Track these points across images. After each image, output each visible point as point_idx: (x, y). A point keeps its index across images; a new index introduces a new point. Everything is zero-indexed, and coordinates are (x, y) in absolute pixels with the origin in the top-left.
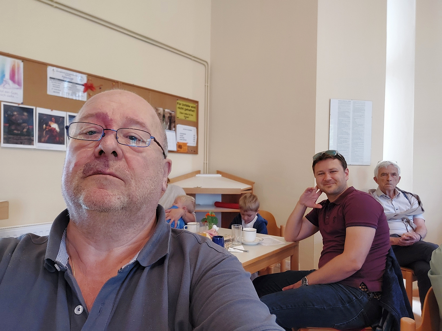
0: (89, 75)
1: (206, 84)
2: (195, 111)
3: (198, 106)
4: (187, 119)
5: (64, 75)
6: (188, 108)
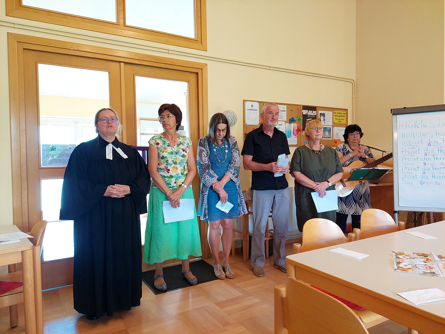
1: (353, 96)
2: (346, 116)
3: (347, 112)
4: (340, 122)
6: (341, 115)
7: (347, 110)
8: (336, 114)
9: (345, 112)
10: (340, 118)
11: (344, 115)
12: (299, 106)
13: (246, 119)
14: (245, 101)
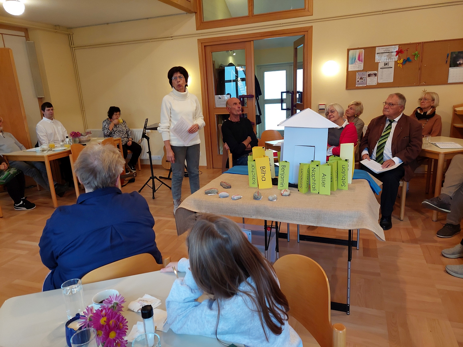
0: (400, 45)
5: (385, 49)
12: (419, 43)
13: (350, 66)
14: (348, 50)
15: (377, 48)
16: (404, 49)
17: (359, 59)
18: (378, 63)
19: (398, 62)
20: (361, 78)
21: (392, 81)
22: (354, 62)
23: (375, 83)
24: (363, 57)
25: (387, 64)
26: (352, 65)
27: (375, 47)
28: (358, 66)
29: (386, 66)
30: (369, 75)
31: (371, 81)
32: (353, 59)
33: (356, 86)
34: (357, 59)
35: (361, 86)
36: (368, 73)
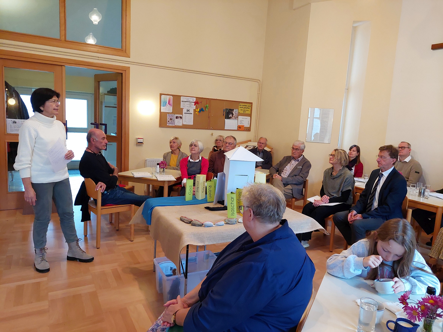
0: (196, 98)
1: (259, 93)
2: (250, 108)
3: (252, 105)
4: (245, 113)
5: (187, 99)
6: (246, 107)
7: (252, 103)
8: (242, 106)
9: (250, 105)
10: (245, 109)
11: (248, 107)
12: (208, 99)
13: (162, 107)
14: (161, 94)
15: (182, 97)
16: (199, 101)
17: (169, 103)
18: (182, 109)
19: (196, 110)
20: (171, 119)
21: (192, 124)
22: (165, 105)
23: (181, 125)
24: (172, 102)
25: (188, 111)
26: (164, 107)
27: (181, 96)
28: (168, 109)
29: (188, 112)
30: (177, 117)
31: (178, 122)
32: (164, 102)
33: (167, 125)
34: (167, 103)
35: (171, 125)
36: (176, 116)
